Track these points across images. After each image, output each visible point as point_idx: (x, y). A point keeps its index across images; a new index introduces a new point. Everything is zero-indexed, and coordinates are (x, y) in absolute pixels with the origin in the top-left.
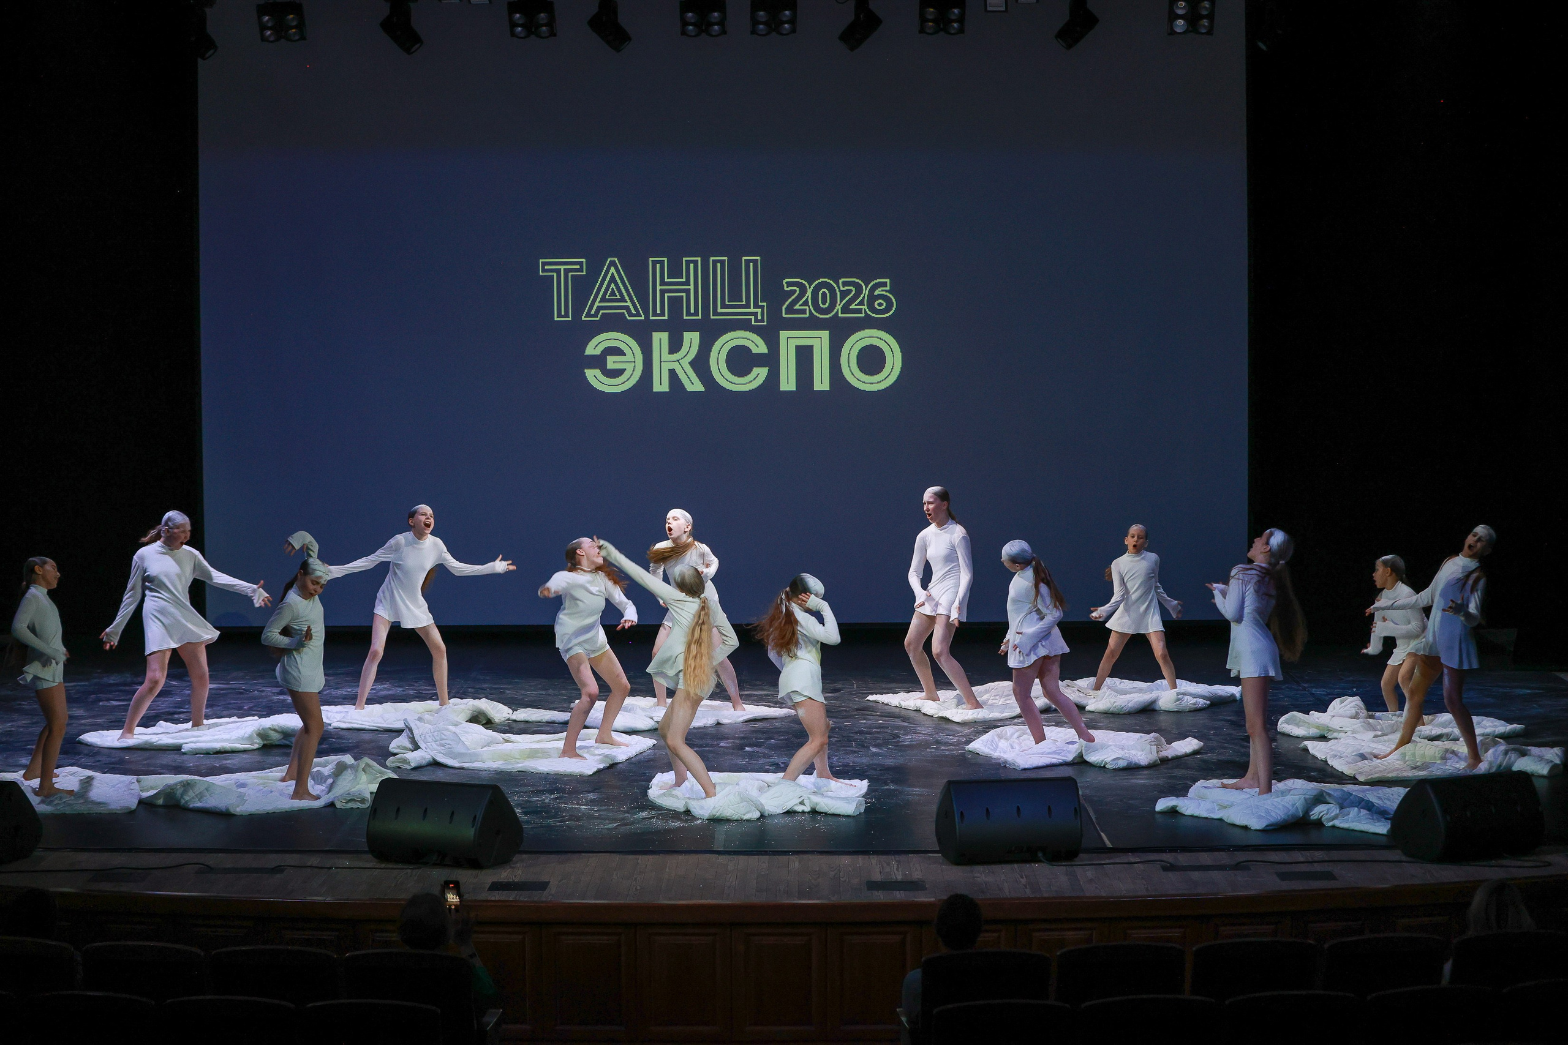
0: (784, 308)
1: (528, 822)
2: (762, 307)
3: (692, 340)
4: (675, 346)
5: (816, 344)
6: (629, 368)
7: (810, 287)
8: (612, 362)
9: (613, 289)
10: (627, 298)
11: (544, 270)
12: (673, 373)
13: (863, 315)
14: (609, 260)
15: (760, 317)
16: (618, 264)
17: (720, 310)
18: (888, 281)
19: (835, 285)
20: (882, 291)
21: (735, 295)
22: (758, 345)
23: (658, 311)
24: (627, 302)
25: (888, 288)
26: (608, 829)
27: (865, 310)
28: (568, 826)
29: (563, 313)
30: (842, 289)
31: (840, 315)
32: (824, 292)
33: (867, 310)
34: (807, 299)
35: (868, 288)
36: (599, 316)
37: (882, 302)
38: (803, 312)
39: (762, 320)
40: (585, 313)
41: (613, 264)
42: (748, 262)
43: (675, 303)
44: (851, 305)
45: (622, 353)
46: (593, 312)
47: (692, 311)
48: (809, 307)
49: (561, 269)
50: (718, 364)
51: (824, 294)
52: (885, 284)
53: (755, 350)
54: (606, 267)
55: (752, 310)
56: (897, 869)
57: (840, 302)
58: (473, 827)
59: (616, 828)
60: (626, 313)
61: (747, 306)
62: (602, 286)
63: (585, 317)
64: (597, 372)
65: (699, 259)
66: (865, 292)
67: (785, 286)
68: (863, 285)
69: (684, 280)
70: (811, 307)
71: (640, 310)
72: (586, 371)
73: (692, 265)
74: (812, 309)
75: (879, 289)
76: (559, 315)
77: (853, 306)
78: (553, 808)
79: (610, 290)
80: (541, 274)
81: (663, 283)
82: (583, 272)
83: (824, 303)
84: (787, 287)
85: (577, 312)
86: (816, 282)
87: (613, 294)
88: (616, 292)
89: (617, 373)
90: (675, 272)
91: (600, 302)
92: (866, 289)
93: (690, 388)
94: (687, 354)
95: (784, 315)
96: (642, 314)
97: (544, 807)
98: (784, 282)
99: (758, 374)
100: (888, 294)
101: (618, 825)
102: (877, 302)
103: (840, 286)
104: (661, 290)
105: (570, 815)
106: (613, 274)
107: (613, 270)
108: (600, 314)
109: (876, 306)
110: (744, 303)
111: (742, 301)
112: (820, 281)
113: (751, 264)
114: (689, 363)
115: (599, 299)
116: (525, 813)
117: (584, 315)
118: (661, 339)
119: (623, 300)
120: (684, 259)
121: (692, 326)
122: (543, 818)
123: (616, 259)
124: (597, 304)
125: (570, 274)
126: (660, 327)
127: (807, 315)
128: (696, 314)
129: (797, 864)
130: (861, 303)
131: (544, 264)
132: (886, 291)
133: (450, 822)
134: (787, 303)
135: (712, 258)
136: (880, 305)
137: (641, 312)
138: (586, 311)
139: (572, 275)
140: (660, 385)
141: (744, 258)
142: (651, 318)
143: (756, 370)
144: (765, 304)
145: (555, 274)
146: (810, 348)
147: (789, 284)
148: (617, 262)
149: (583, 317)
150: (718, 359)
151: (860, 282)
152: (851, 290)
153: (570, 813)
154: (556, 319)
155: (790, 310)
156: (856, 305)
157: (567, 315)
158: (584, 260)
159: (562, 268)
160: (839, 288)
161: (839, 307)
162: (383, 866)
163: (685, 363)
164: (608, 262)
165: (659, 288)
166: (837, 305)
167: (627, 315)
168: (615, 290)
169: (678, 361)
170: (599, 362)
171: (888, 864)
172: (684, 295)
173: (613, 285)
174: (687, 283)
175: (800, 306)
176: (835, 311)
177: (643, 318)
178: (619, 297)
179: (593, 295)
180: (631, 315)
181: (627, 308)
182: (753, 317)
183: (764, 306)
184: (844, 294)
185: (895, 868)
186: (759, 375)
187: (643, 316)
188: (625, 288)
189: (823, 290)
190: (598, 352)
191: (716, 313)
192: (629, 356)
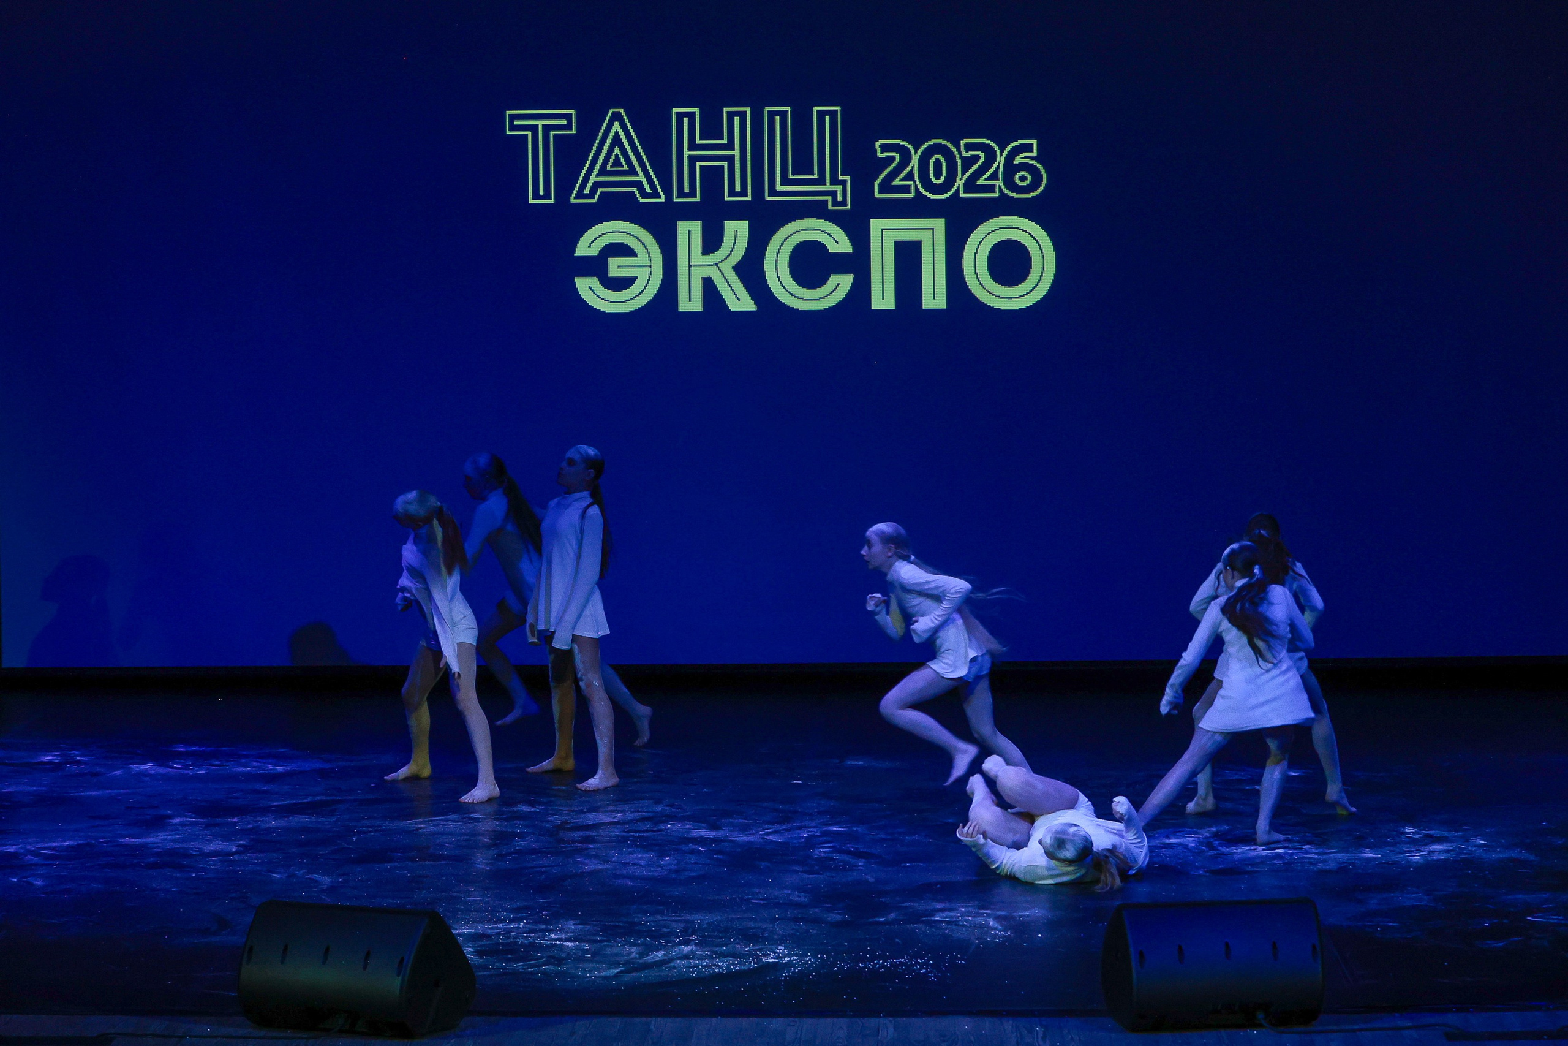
0: (876, 183)
1: (484, 967)
2: (843, 183)
3: (737, 232)
4: (712, 242)
5: (925, 238)
6: (642, 275)
7: (916, 152)
8: (616, 267)
9: (617, 156)
10: (639, 169)
11: (513, 128)
12: (708, 283)
13: (997, 195)
14: (611, 111)
15: (840, 198)
16: (625, 117)
17: (779, 188)
18: (1035, 142)
19: (954, 149)
20: (1026, 157)
21: (803, 164)
22: (838, 242)
23: (686, 190)
24: (638, 175)
25: (1035, 153)
26: (605, 978)
27: (1000, 187)
28: (544, 973)
29: (541, 192)
30: (964, 154)
31: (962, 195)
32: (937, 160)
33: (1003, 187)
34: (911, 173)
35: (1005, 154)
36: (597, 197)
37: (1026, 174)
38: (906, 190)
39: (844, 203)
40: (575, 192)
41: (617, 117)
42: (821, 114)
43: (712, 177)
44: (978, 179)
45: (634, 255)
46: (587, 191)
47: (738, 189)
48: (915, 182)
49: (538, 125)
50: (776, 269)
51: (938, 163)
52: (1029, 148)
53: (833, 248)
54: (606, 122)
55: (828, 187)
56: (1044, 1038)
57: (963, 175)
58: (398, 975)
59: (616, 976)
60: (637, 192)
61: (821, 181)
62: (600, 152)
63: (575, 198)
64: (594, 282)
65: (748, 110)
66: (1000, 160)
67: (879, 150)
68: (996, 148)
69: (725, 141)
70: (918, 183)
71: (658, 187)
72: (576, 280)
73: (737, 119)
74: (919, 186)
75: (1022, 155)
76: (536, 196)
77: (981, 181)
78: (523, 945)
79: (613, 157)
80: (508, 133)
81: (693, 146)
82: (571, 129)
83: (938, 175)
84: (882, 153)
85: (564, 189)
86: (926, 145)
87: (617, 162)
88: (622, 160)
89: (622, 284)
90: (712, 129)
91: (597, 175)
92: (1001, 155)
93: (734, 306)
94: (729, 255)
95: (877, 195)
96: (661, 193)
97: (508, 944)
98: (878, 144)
99: (838, 284)
100: (1034, 162)
101: (621, 972)
102: (1018, 175)
103: (961, 152)
104: (690, 157)
105: (548, 957)
106: (617, 133)
107: (617, 126)
108: (598, 193)
109: (1017, 181)
110: (816, 176)
111: (813, 174)
112: (931, 142)
113: (827, 118)
114: (733, 267)
115: (596, 171)
116: (479, 953)
117: (574, 195)
118: (689, 232)
119: (632, 171)
120: (726, 110)
121: (737, 212)
122: (508, 961)
123: (622, 111)
124: (593, 178)
125: (552, 133)
126: (689, 212)
127: (912, 195)
128: (743, 193)
129: (891, 1031)
130: (994, 176)
131: (513, 118)
132: (1032, 158)
133: (365, 968)
134: (881, 177)
135: (767, 109)
136: (1023, 178)
137: (660, 190)
138: (576, 189)
139: (555, 135)
140: (690, 301)
141: (816, 109)
142: (675, 200)
143: (834, 279)
144: (848, 178)
145: (529, 134)
146: (916, 246)
147: (884, 148)
148: (623, 114)
149: (572, 198)
150: (776, 262)
151: (992, 144)
152: (978, 157)
153: (549, 954)
154: (531, 201)
155: (886, 187)
156: (986, 179)
157: (547, 196)
158: (573, 112)
159: (540, 123)
160: (960, 153)
161: (960, 182)
162: (262, 1033)
163: (728, 267)
164: (610, 115)
165: (687, 153)
166: (958, 179)
167: (638, 196)
168: (621, 156)
169: (716, 264)
170: (596, 266)
171: (1031, 1031)
172: (725, 164)
173: (617, 150)
174: (730, 146)
175: (901, 180)
176: (955, 188)
177: (662, 199)
178: (626, 168)
179: (587, 165)
180: (644, 194)
181: (638, 185)
182: (829, 198)
183: (845, 181)
184: (968, 163)
185: (1040, 1035)
186: (840, 285)
187: (663, 197)
188: (636, 154)
189: (936, 156)
190: (594, 251)
191: (773, 192)
192: (642, 258)
